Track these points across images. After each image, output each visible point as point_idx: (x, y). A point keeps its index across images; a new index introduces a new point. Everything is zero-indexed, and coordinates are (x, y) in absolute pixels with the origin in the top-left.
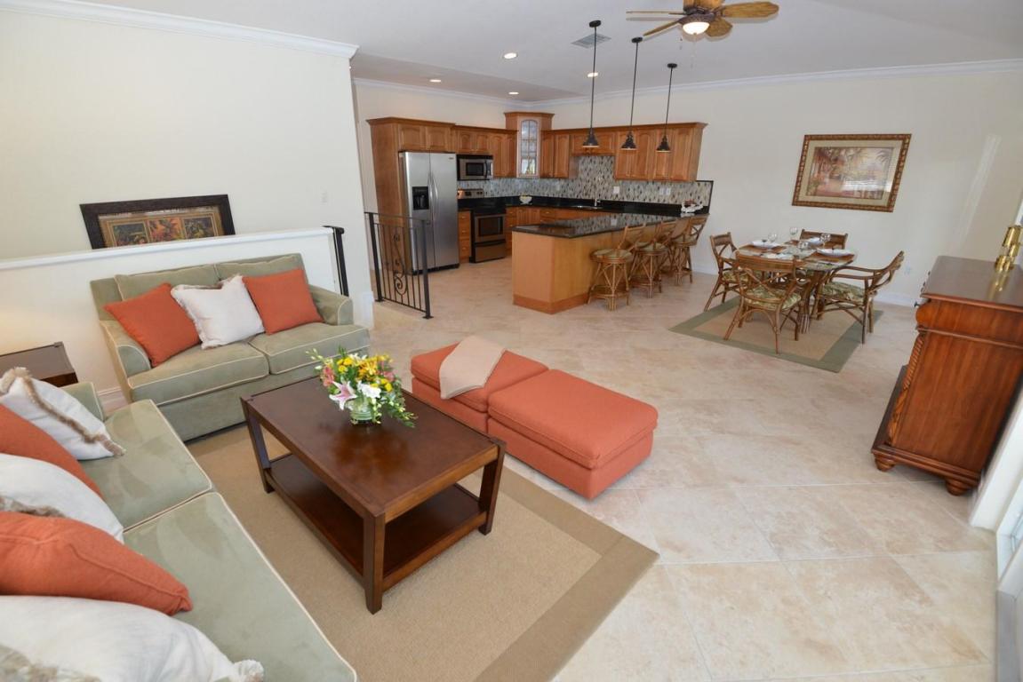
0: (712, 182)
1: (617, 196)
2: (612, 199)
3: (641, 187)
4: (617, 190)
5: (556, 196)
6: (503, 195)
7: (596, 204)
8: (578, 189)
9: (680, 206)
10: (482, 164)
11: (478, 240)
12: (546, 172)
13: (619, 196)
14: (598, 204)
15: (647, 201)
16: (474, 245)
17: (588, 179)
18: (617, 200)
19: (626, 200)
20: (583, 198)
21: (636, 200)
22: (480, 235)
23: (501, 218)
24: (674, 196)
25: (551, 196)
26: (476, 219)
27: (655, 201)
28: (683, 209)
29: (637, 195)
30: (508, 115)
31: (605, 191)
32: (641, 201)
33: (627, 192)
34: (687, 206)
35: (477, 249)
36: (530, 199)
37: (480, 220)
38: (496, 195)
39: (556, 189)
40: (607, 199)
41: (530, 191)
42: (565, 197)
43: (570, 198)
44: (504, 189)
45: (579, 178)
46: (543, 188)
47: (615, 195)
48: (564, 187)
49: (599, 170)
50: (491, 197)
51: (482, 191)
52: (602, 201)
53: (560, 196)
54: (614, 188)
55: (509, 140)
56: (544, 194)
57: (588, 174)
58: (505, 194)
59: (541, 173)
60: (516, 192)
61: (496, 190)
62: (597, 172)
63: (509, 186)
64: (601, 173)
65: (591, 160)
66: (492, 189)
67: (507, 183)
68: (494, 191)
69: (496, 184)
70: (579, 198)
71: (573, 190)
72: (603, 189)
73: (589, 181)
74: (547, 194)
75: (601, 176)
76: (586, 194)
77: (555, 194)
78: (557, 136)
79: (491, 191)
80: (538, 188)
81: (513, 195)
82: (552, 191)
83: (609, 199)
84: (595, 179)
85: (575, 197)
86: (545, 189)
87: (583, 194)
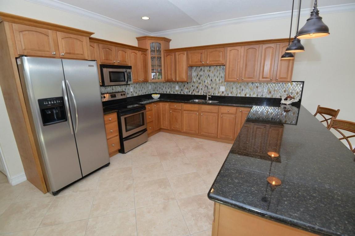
0: (303, 82)
1: (223, 92)
2: (219, 95)
3: (243, 87)
4: (223, 89)
5: (176, 93)
6: (140, 94)
7: (208, 99)
8: (192, 88)
9: (281, 99)
10: (124, 72)
11: (125, 134)
12: (169, 78)
13: (225, 93)
14: (209, 98)
15: (248, 96)
16: (122, 140)
17: (199, 81)
18: (223, 95)
19: (230, 95)
20: (196, 94)
21: (239, 95)
22: (127, 131)
23: (143, 113)
24: (270, 93)
25: (172, 93)
26: (123, 118)
27: (255, 96)
28: (283, 102)
29: (239, 92)
30: (139, 39)
31: (213, 89)
32: (243, 96)
33: (231, 90)
34: (286, 99)
35: (125, 142)
36: (159, 96)
37: (125, 118)
38: (135, 95)
39: (175, 89)
40: (215, 95)
41: (157, 91)
42: (183, 94)
43: (186, 94)
44: (140, 90)
45: (193, 81)
46: (166, 88)
47: (222, 92)
48: (181, 87)
49: (208, 75)
50: (131, 96)
51: (124, 93)
52: (212, 96)
53: (179, 93)
54: (221, 87)
55: (142, 56)
56: (166, 92)
57: (199, 79)
58: (141, 93)
59: (166, 79)
60: (148, 91)
61: (134, 91)
62: (206, 77)
63: (143, 88)
64: (210, 78)
65: (201, 69)
66: (131, 91)
67: (142, 86)
68: (133, 91)
69: (134, 87)
70: (193, 94)
71: (188, 89)
72: (212, 88)
73: (200, 83)
74: (169, 92)
75: (209, 79)
76: (198, 92)
77: (175, 92)
78: (177, 53)
79: (131, 92)
80: (163, 88)
81: (146, 94)
82: (172, 90)
83: (217, 95)
84: (205, 82)
85: (190, 94)
86: (167, 89)
87: (196, 92)
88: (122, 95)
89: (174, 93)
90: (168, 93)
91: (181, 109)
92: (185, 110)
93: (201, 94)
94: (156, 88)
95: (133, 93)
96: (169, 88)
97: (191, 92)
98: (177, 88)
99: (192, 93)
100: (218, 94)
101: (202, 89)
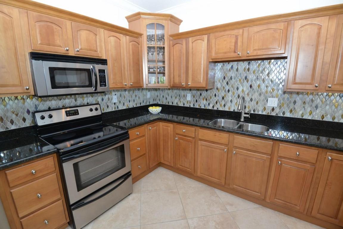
1: (273, 109)
2: (264, 113)
3: (318, 101)
4: (273, 102)
5: (187, 105)
7: (242, 120)
8: (215, 99)
10: (88, 71)
12: (177, 81)
13: (277, 111)
14: (245, 118)
17: (227, 88)
18: (273, 114)
19: (288, 115)
20: (221, 109)
23: (123, 146)
25: (181, 105)
29: (309, 110)
31: (254, 103)
33: (292, 106)
36: (159, 109)
38: (121, 107)
39: (186, 98)
40: (256, 113)
41: (159, 100)
42: (198, 107)
43: (204, 108)
44: (131, 99)
45: (215, 88)
46: (172, 97)
47: (271, 108)
48: (195, 96)
49: (244, 78)
50: (114, 110)
51: (98, 106)
52: (251, 114)
53: (192, 106)
54: (269, 99)
55: (131, 44)
56: (173, 103)
57: (227, 83)
58: (131, 105)
59: (172, 83)
60: (145, 101)
61: (120, 102)
62: (240, 80)
63: (136, 96)
64: (247, 82)
65: (232, 67)
66: (114, 102)
67: (134, 94)
68: (118, 103)
69: (121, 96)
70: (215, 108)
71: (206, 100)
72: (251, 100)
73: (229, 91)
74: (177, 103)
75: (246, 85)
76: (224, 106)
77: (186, 103)
78: (190, 39)
79: (115, 104)
80: (167, 96)
81: (142, 105)
82: (182, 100)
83: (260, 113)
84: (238, 89)
85: (210, 107)
86: (174, 98)
87: (221, 105)
88: (91, 110)
89: (184, 105)
90: (175, 104)
91: (194, 136)
92: (201, 140)
93: (229, 109)
94: (157, 96)
95: (117, 104)
96: (176, 98)
97: (211, 105)
98: (189, 97)
99: (213, 107)
100: (262, 112)
101: (231, 101)
